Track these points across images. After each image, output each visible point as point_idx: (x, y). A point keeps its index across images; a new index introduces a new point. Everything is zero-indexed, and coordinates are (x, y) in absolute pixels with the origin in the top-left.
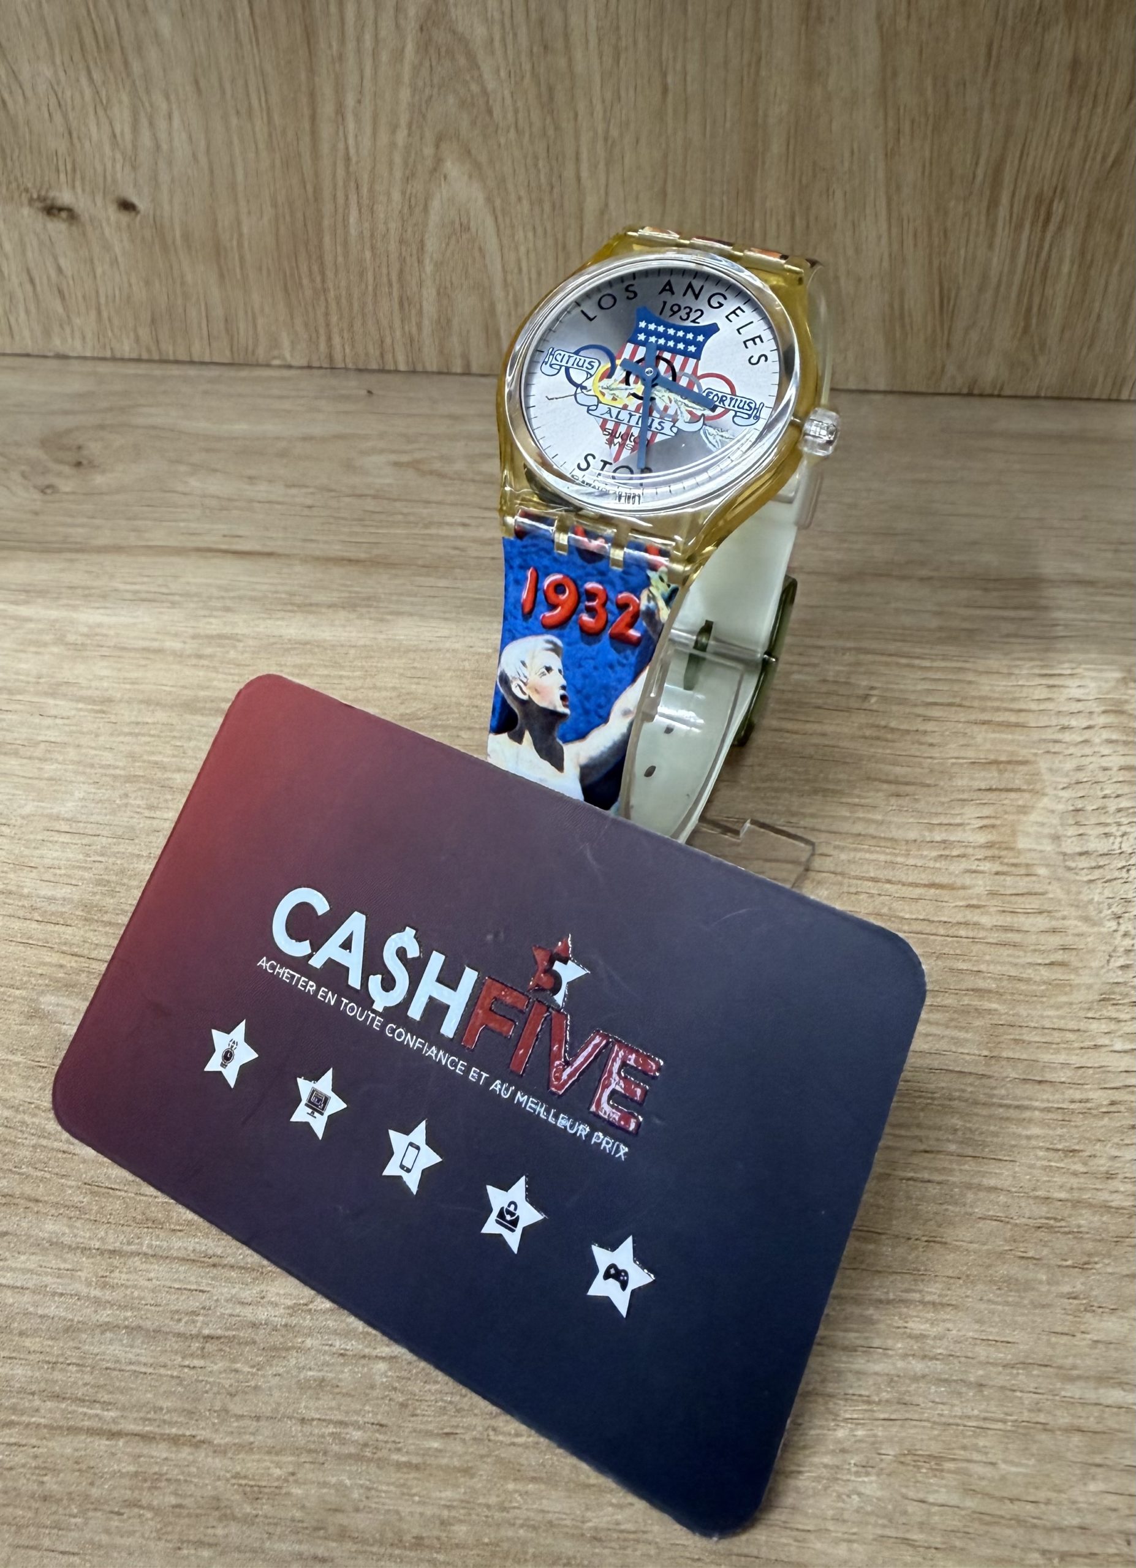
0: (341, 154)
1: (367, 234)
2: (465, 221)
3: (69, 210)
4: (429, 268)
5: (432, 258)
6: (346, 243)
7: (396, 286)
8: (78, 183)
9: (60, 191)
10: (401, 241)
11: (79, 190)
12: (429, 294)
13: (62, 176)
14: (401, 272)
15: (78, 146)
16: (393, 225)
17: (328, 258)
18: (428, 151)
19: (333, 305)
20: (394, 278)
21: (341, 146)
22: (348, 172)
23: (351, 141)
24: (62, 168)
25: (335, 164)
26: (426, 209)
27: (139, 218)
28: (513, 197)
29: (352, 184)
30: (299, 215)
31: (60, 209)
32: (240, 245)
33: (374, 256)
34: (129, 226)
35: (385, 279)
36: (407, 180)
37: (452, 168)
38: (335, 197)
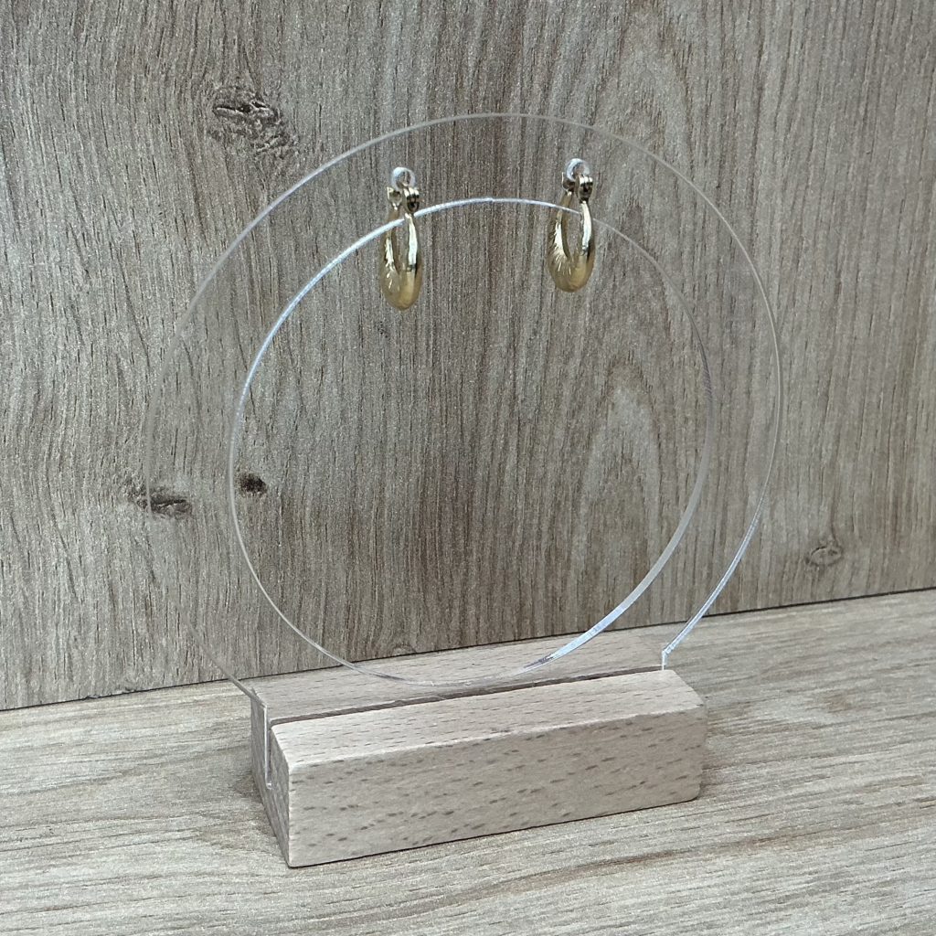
0: (507, 393)
1: (522, 481)
2: (627, 451)
3: (180, 501)
4: (583, 511)
5: (587, 499)
6: (498, 496)
7: (545, 537)
8: (197, 466)
9: (173, 480)
10: (558, 484)
11: (197, 473)
12: (580, 540)
13: (179, 461)
14: (553, 519)
15: (206, 419)
16: (551, 467)
17: (477, 515)
18: (600, 380)
19: (474, 570)
20: (545, 528)
21: (508, 384)
22: (512, 414)
23: (520, 377)
24: (180, 450)
25: (499, 406)
26: (589, 443)
27: (264, 498)
28: (679, 420)
29: (515, 427)
30: (451, 470)
31: (169, 502)
32: (379, 515)
33: (527, 503)
34: (250, 509)
35: (535, 530)
36: (573, 414)
37: (621, 396)
38: (494, 443)
